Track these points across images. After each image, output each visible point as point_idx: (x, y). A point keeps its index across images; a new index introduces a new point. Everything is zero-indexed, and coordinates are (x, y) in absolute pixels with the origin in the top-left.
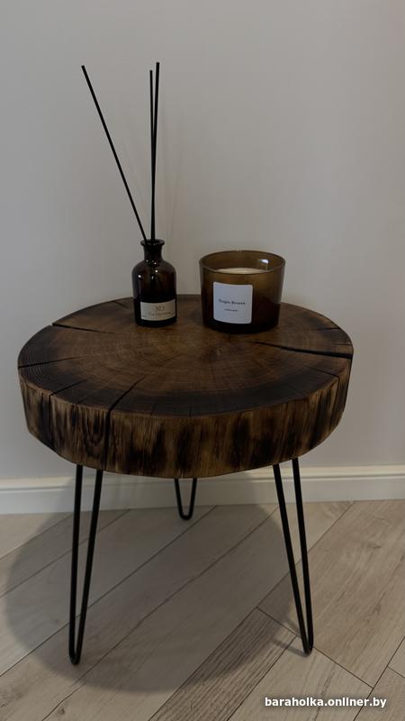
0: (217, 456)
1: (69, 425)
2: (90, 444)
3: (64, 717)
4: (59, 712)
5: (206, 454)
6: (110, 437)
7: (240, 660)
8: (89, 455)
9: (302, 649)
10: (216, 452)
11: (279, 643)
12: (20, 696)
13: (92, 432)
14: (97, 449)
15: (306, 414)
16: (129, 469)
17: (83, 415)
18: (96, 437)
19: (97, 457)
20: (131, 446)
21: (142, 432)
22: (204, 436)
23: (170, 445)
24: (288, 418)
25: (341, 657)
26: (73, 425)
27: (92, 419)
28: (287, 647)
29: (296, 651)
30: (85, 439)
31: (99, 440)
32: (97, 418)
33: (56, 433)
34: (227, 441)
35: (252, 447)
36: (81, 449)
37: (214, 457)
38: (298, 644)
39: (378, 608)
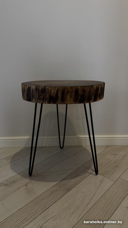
0: (71, 98)
1: (35, 92)
2: (40, 96)
3: (27, 187)
4: (26, 186)
5: (68, 97)
6: (45, 93)
7: (77, 176)
8: (39, 100)
9: (95, 174)
10: (71, 97)
11: (88, 173)
12: (15, 182)
13: (41, 92)
14: (42, 97)
15: (93, 90)
16: (49, 103)
17: (39, 88)
18: (41, 94)
19: (42, 100)
20: (50, 95)
21: (53, 91)
22: (68, 92)
23: (60, 95)
24: (88, 90)
25: (106, 175)
26: (36, 92)
27: (41, 89)
28: (91, 174)
29: (94, 174)
30: (39, 95)
31: (42, 95)
32: (42, 88)
33: (31, 96)
34: (73, 94)
35: (79, 97)
36: (38, 98)
37: (70, 99)
38: (94, 173)
39: (117, 166)
